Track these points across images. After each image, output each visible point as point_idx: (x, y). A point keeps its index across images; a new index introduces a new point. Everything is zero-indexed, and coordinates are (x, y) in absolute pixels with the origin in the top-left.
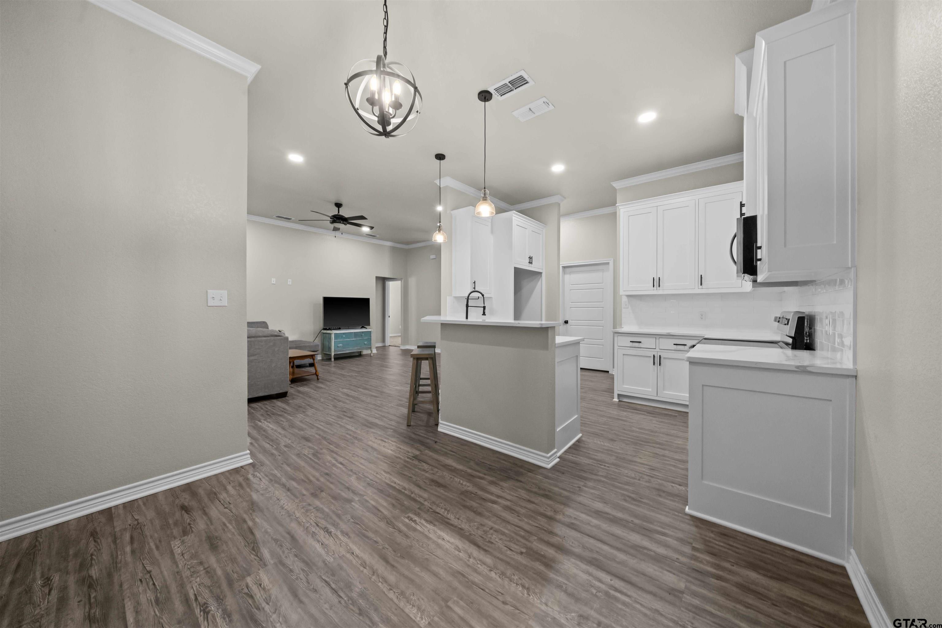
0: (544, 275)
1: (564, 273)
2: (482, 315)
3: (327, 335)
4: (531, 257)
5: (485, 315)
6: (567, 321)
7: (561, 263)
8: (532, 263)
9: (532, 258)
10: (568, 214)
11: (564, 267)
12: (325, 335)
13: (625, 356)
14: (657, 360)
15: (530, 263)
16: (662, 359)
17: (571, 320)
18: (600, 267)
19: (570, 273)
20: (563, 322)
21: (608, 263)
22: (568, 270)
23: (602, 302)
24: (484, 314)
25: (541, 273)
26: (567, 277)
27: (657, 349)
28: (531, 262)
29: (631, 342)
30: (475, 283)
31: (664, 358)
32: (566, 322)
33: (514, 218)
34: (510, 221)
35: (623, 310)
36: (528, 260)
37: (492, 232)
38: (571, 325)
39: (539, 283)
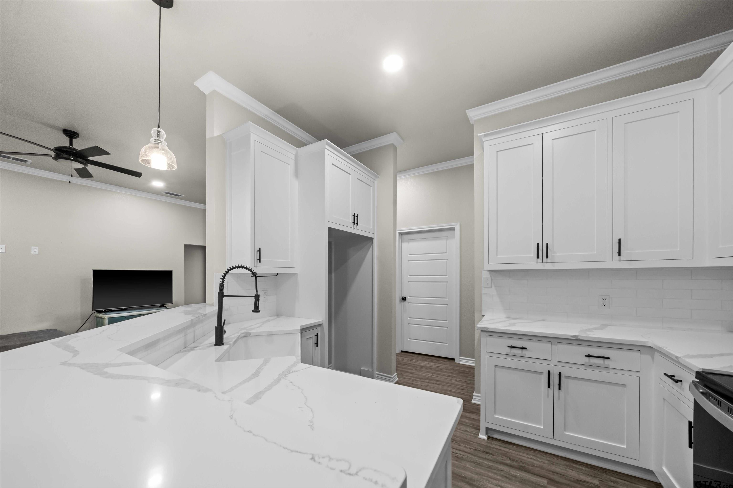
0: (375, 241)
1: (401, 241)
2: (253, 311)
3: (100, 319)
4: (356, 215)
5: (259, 311)
6: (405, 297)
7: (397, 229)
8: (358, 223)
9: (358, 216)
10: (405, 170)
11: (401, 234)
12: (98, 319)
13: (497, 369)
14: (555, 380)
15: (354, 222)
16: (563, 378)
17: (410, 297)
18: (444, 234)
19: (409, 241)
20: (400, 299)
21: (453, 229)
22: (405, 237)
23: (446, 275)
24: (256, 309)
25: (371, 239)
26: (405, 245)
27: (554, 361)
28: (356, 222)
29: (508, 347)
30: (259, 251)
31: (566, 377)
32: (404, 299)
33: (327, 152)
34: (322, 156)
35: (484, 291)
36: (351, 220)
37: (296, 174)
38: (409, 303)
39: (370, 252)
